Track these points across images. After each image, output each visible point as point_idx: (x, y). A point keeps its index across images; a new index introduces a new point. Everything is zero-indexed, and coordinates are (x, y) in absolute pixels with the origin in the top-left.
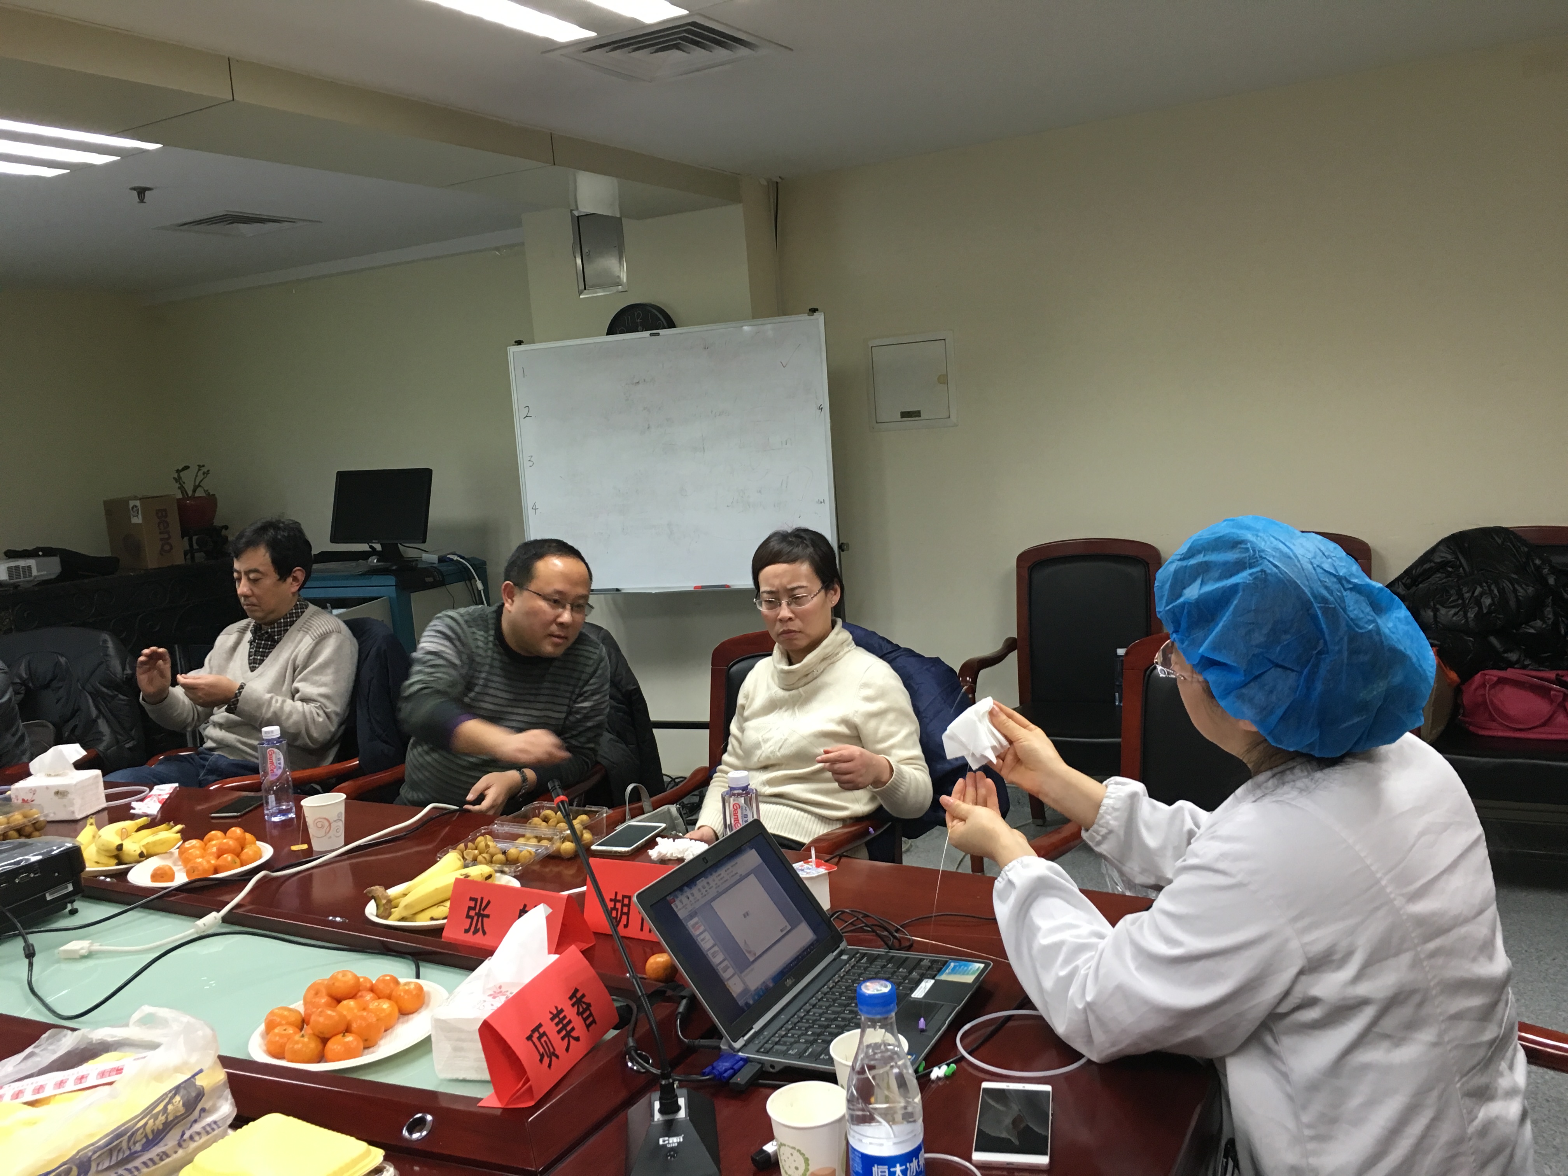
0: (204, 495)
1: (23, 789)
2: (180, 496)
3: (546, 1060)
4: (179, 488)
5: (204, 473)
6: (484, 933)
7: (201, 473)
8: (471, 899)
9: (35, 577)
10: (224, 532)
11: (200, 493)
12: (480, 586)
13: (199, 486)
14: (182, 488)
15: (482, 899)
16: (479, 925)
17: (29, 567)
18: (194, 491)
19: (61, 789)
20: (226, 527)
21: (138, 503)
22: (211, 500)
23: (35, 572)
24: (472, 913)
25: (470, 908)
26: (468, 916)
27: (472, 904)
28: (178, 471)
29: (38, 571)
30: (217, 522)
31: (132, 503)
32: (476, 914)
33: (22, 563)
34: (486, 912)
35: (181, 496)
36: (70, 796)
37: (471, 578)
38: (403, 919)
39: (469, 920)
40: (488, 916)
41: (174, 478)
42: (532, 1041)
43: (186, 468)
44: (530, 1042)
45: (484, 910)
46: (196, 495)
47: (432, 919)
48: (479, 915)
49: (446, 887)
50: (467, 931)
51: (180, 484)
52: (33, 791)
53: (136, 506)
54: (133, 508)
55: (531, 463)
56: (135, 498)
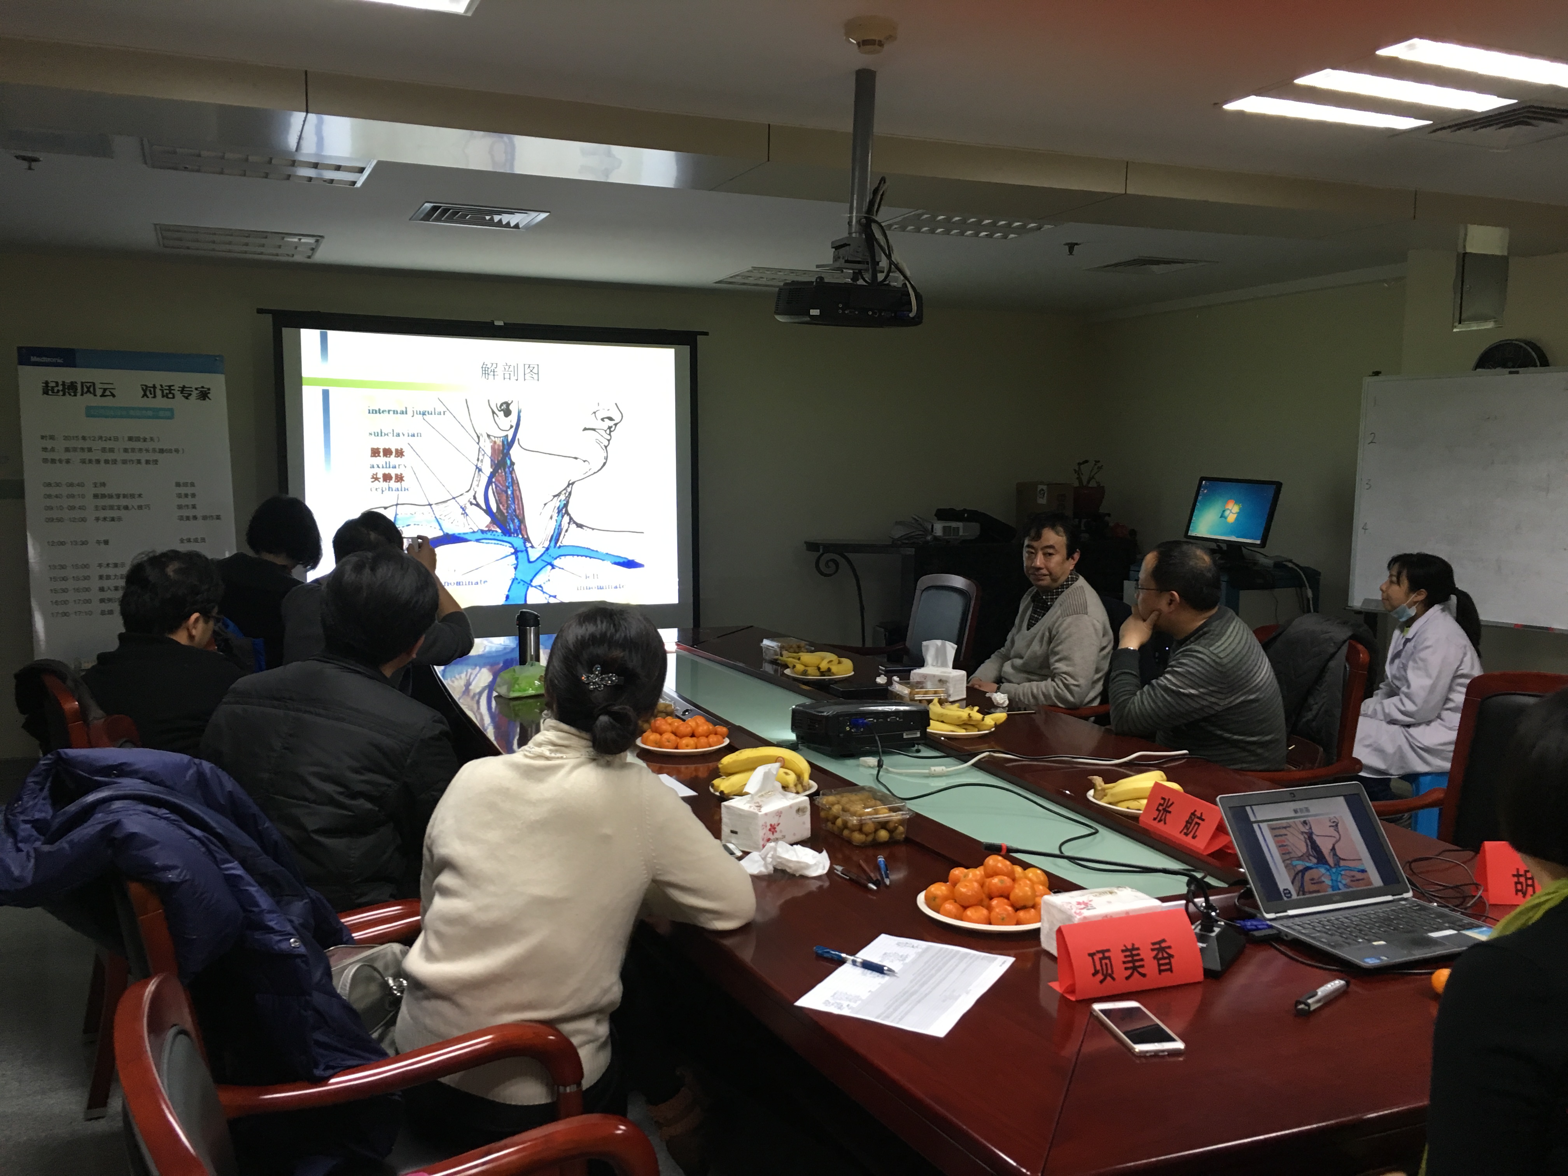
0: (1095, 485)
1: (919, 674)
2: (1076, 484)
3: (1100, 977)
4: (1077, 478)
5: (1099, 468)
6: (1165, 823)
7: (1096, 467)
8: (1163, 799)
9: (962, 536)
10: (1107, 518)
11: (1093, 484)
12: (1310, 594)
13: (1093, 478)
14: (1080, 481)
15: (1169, 800)
16: (1163, 817)
17: (958, 528)
18: (1088, 482)
19: (944, 679)
20: (1109, 515)
21: (1045, 487)
22: (1100, 491)
23: (961, 533)
24: (1161, 808)
25: (1160, 805)
26: (1158, 810)
27: (1162, 802)
28: (1079, 464)
29: (964, 532)
30: (1102, 510)
31: (1040, 487)
32: (1163, 809)
33: (954, 524)
34: (1169, 809)
35: (1078, 485)
36: (948, 684)
37: (1301, 585)
38: (1110, 804)
39: (1157, 812)
40: (1170, 812)
41: (1075, 470)
42: (1093, 959)
43: (1086, 462)
44: (1090, 958)
45: (1169, 807)
46: (1090, 485)
47: (1128, 808)
48: (1164, 810)
49: (1147, 788)
50: (1155, 819)
51: (1078, 474)
52: (925, 676)
53: (1043, 490)
54: (1040, 491)
55: (1368, 486)
56: (1042, 483)
